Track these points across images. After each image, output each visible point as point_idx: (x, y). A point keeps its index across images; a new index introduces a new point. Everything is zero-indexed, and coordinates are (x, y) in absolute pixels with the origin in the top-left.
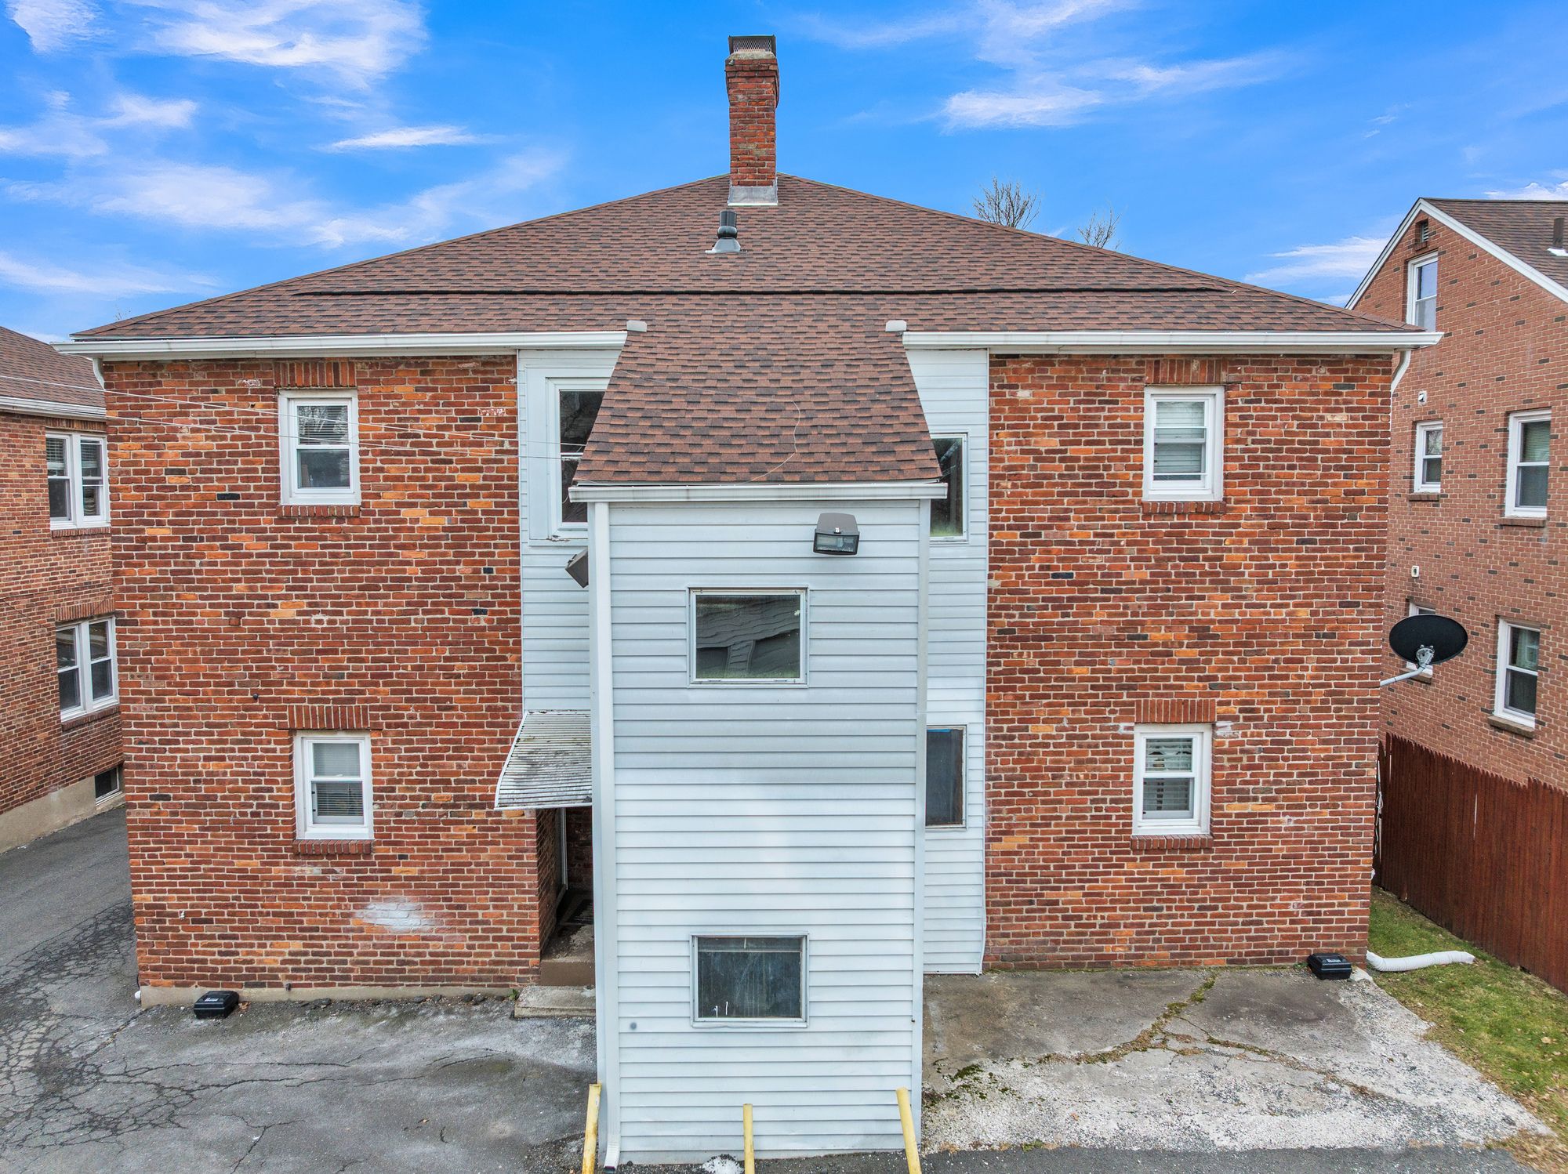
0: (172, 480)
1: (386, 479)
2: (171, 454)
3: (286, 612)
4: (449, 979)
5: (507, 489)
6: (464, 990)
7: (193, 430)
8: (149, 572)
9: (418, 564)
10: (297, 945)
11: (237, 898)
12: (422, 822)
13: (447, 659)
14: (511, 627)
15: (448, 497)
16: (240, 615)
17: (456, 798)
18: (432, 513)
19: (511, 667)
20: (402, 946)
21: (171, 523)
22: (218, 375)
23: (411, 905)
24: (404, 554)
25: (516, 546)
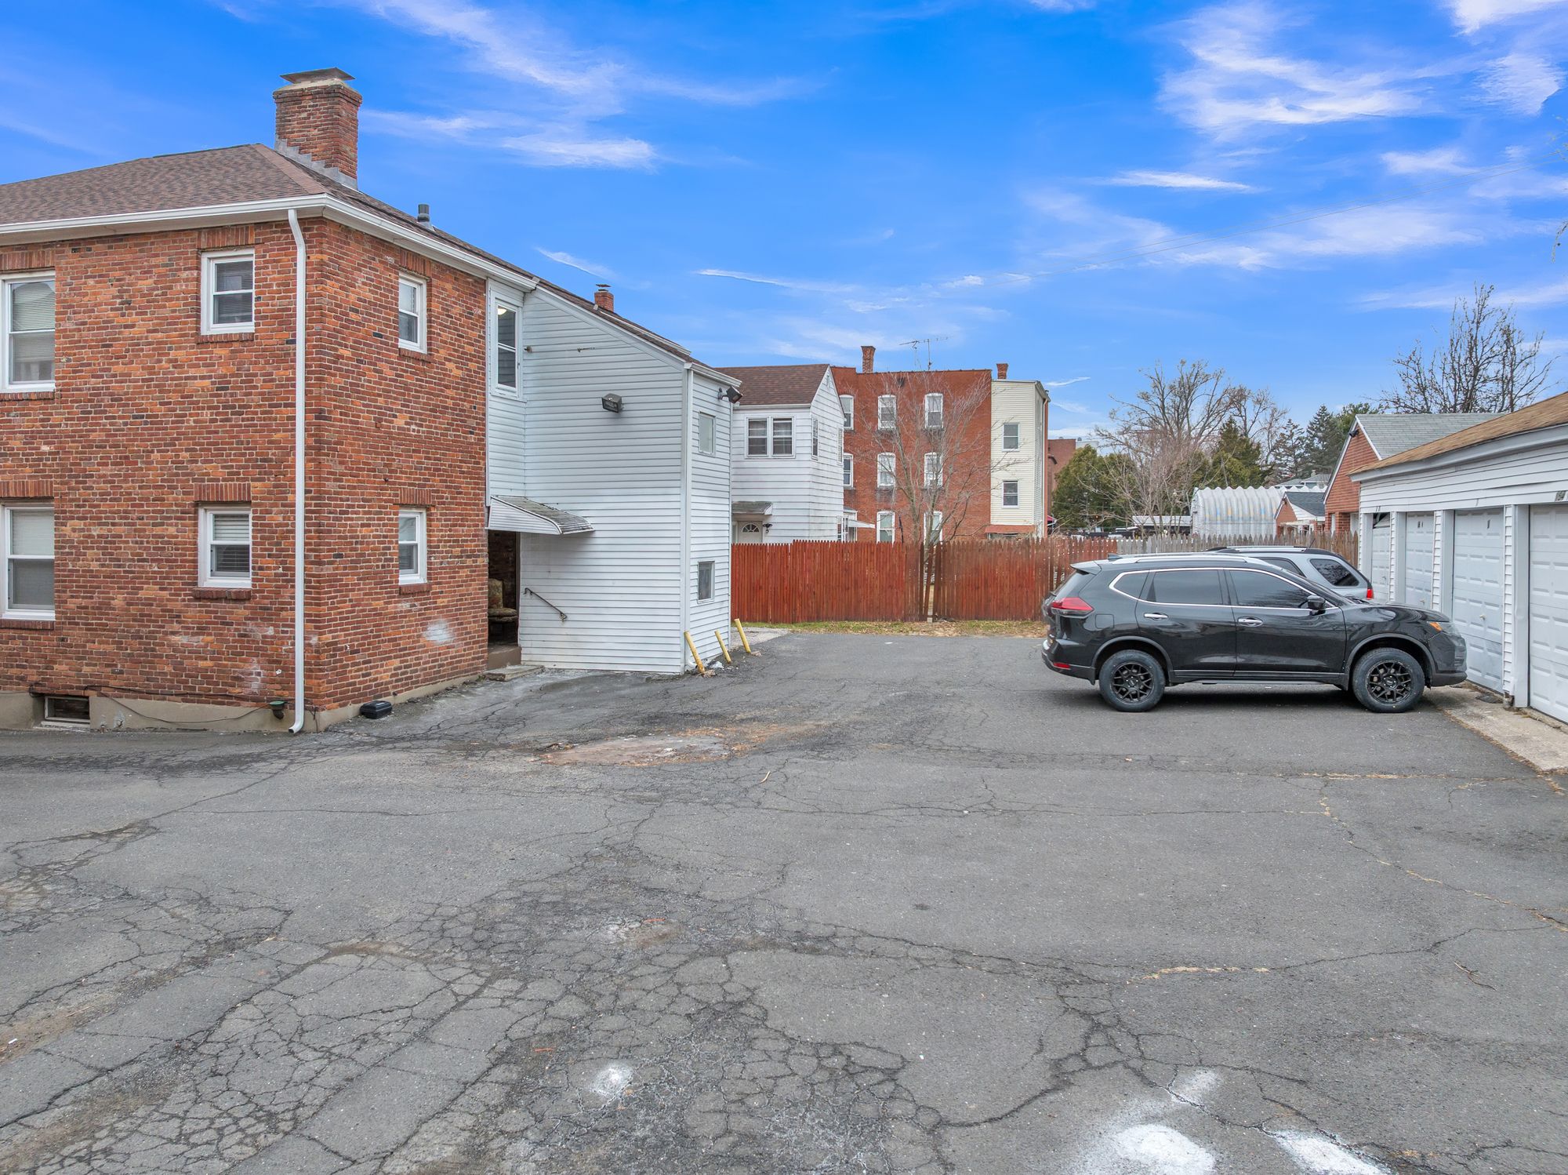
0: (353, 316)
1: (442, 341)
2: (353, 297)
3: (400, 422)
4: (457, 673)
5: (481, 358)
6: (463, 679)
7: (364, 283)
8: (338, 381)
9: (452, 398)
10: (396, 663)
11: (372, 631)
12: (450, 568)
13: (461, 461)
14: (481, 443)
15: (463, 359)
16: (380, 420)
17: (462, 552)
18: (457, 368)
19: (481, 469)
20: (440, 654)
21: (352, 347)
22: (376, 249)
23: (444, 625)
24: (448, 392)
25: (484, 394)
